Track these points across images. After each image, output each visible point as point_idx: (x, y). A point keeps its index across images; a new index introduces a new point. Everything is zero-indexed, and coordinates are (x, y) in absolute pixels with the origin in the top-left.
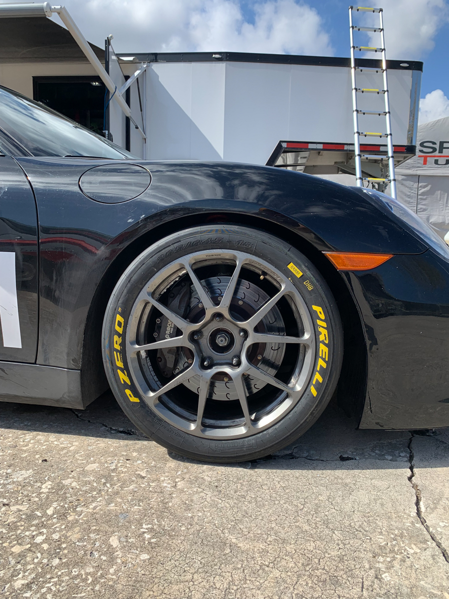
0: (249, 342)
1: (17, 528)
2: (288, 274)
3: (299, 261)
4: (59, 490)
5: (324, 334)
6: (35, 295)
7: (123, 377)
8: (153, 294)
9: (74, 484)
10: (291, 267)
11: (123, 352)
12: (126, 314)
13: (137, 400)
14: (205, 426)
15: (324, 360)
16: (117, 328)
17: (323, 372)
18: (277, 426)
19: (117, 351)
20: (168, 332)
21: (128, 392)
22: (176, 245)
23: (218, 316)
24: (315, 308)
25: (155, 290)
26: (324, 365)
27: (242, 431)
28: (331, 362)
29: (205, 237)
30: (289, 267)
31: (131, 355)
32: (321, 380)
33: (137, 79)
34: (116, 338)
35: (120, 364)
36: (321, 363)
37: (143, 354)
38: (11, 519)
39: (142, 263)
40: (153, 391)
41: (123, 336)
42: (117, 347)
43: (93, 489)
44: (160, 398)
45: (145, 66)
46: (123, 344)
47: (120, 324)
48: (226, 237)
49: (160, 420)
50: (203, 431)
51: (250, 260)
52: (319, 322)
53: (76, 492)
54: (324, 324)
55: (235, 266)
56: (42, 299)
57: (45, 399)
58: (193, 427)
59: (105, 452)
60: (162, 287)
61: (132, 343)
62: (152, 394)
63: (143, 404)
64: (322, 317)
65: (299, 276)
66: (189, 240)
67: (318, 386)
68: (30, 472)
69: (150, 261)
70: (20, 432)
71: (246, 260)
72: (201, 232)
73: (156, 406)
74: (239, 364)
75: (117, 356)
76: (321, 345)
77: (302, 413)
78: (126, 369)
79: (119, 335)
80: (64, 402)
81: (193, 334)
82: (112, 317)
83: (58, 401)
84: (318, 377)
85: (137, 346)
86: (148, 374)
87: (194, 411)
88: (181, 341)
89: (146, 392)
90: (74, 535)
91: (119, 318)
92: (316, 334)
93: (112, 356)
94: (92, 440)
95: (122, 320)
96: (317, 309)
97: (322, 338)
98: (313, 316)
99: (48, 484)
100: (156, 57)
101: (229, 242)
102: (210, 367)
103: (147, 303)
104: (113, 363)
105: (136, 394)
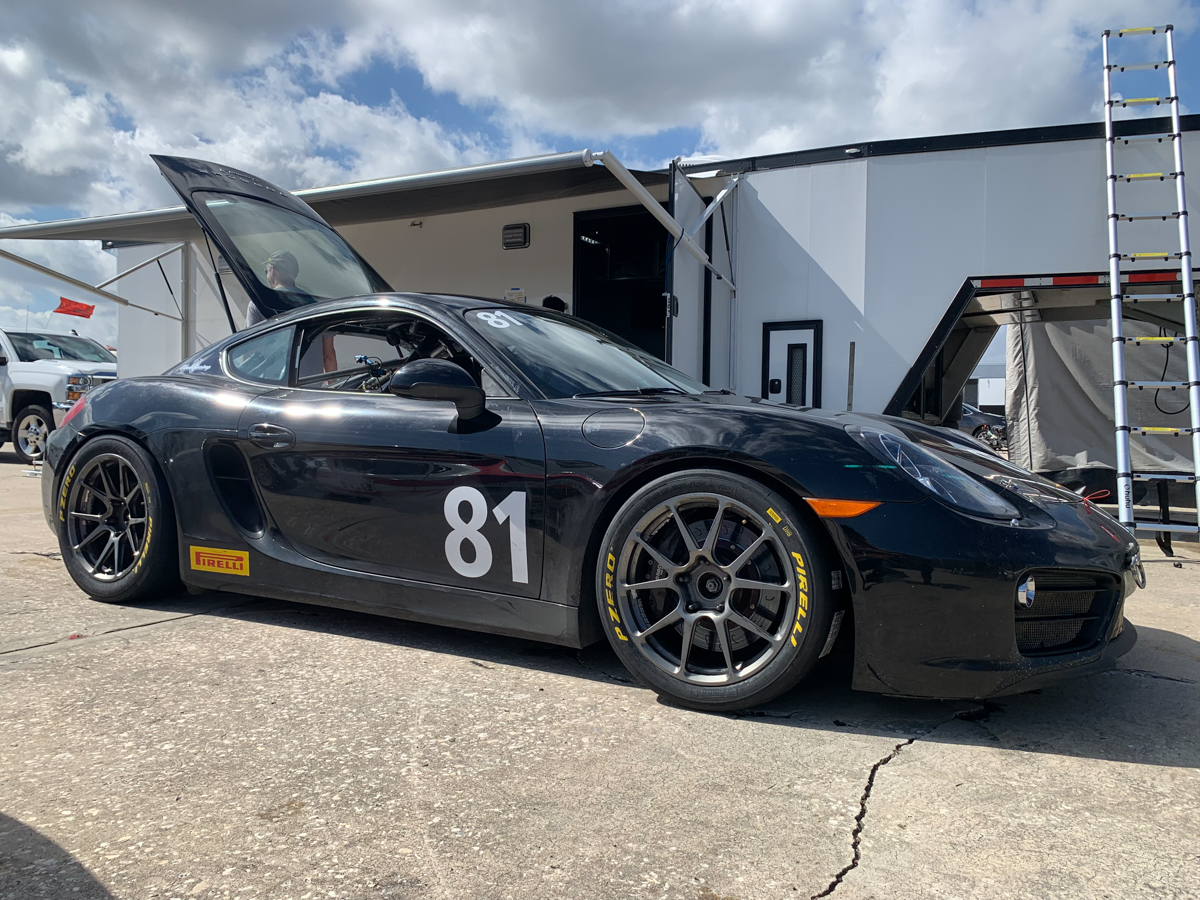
0: (732, 587)
1: (514, 723)
2: (768, 519)
3: (778, 506)
4: (550, 709)
5: (803, 582)
6: (541, 532)
7: (613, 614)
8: (642, 536)
9: (563, 707)
10: (770, 511)
11: (614, 590)
12: (617, 554)
13: (625, 639)
14: (689, 671)
15: (804, 609)
16: (609, 566)
17: (802, 622)
18: (757, 676)
19: (608, 588)
20: (658, 574)
21: (617, 630)
22: (662, 488)
23: (702, 558)
24: (794, 554)
25: (645, 531)
26: (804, 615)
27: (722, 678)
28: (810, 611)
29: (689, 480)
30: (768, 512)
31: (621, 594)
32: (800, 630)
33: (722, 204)
34: (608, 576)
35: (610, 601)
36: (801, 612)
37: (634, 595)
38: (510, 719)
39: (632, 505)
40: (641, 631)
41: (614, 574)
42: (609, 584)
43: (578, 712)
44: (647, 638)
45: (735, 180)
46: (614, 583)
47: (611, 564)
48: (707, 480)
49: (647, 660)
50: (687, 675)
51: (732, 504)
52: (799, 570)
53: (563, 712)
54: (803, 572)
55: (717, 509)
56: (548, 538)
57: (545, 635)
58: (677, 670)
59: (597, 691)
60: (652, 528)
61: (622, 582)
62: (639, 634)
63: (631, 643)
64: (801, 564)
65: (778, 522)
66: (674, 484)
67: (798, 636)
68: (528, 695)
69: (638, 503)
70: (523, 669)
71: (728, 504)
72: (685, 476)
73: (643, 645)
74: (721, 610)
75: (608, 594)
76: (801, 593)
77: (782, 664)
78: (616, 607)
79: (611, 573)
80: (563, 640)
81: (679, 576)
82: (606, 558)
83: (557, 638)
84: (798, 627)
85: (627, 585)
86: (638, 615)
87: (678, 655)
88: (668, 582)
89: (634, 631)
90: (555, 733)
91: (610, 557)
92: (797, 581)
93: (604, 593)
94: (588, 682)
95: (614, 559)
96: (797, 556)
97: (801, 586)
98: (793, 562)
99: (542, 705)
100: (753, 164)
101: (711, 486)
102: (694, 611)
103: (637, 544)
104: (604, 600)
105: (625, 632)
